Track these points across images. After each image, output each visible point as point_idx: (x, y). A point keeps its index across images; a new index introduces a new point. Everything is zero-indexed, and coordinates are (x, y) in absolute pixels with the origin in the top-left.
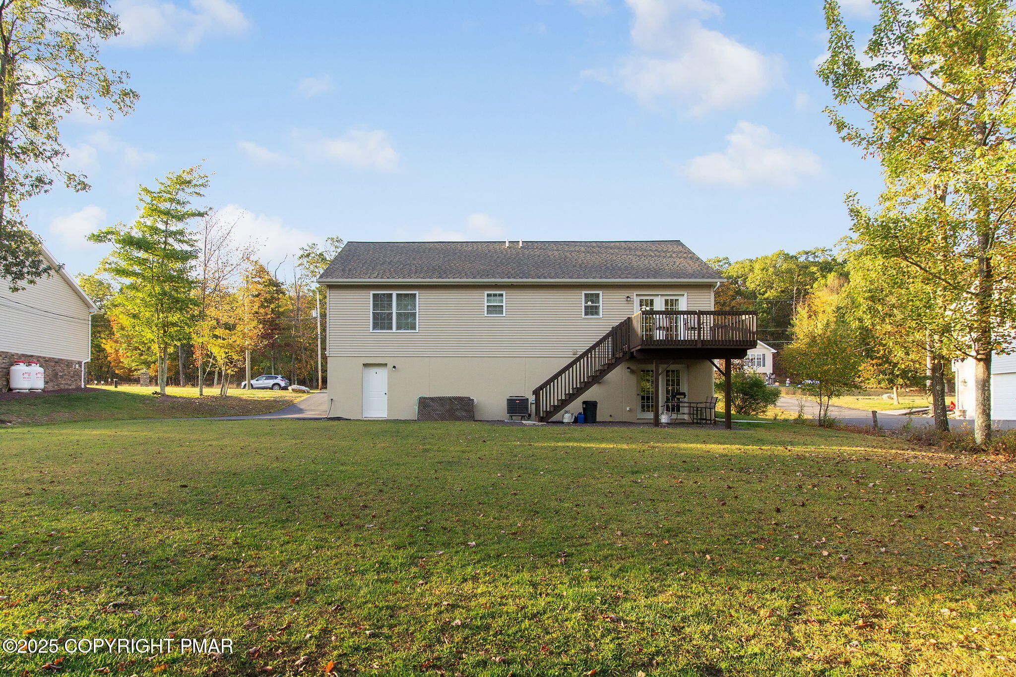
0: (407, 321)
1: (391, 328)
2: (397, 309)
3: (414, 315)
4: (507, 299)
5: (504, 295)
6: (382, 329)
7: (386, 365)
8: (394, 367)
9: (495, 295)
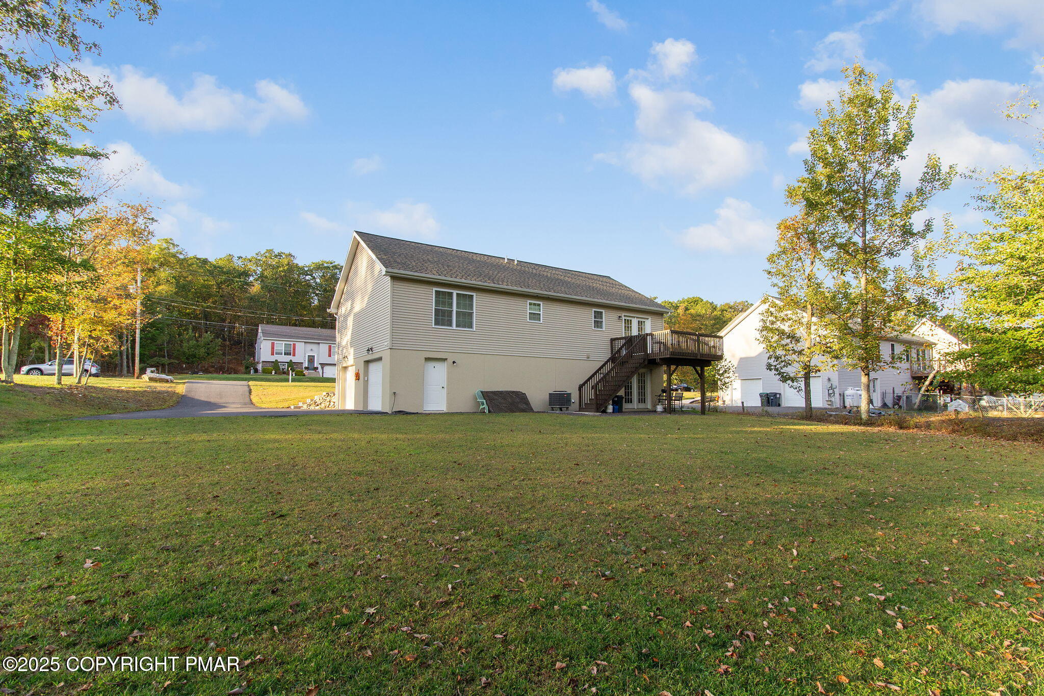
0: (466, 320)
1: (451, 325)
2: (457, 307)
3: (471, 314)
4: (544, 309)
5: (541, 305)
6: (442, 325)
7: (445, 360)
8: (454, 362)
9: (535, 304)
